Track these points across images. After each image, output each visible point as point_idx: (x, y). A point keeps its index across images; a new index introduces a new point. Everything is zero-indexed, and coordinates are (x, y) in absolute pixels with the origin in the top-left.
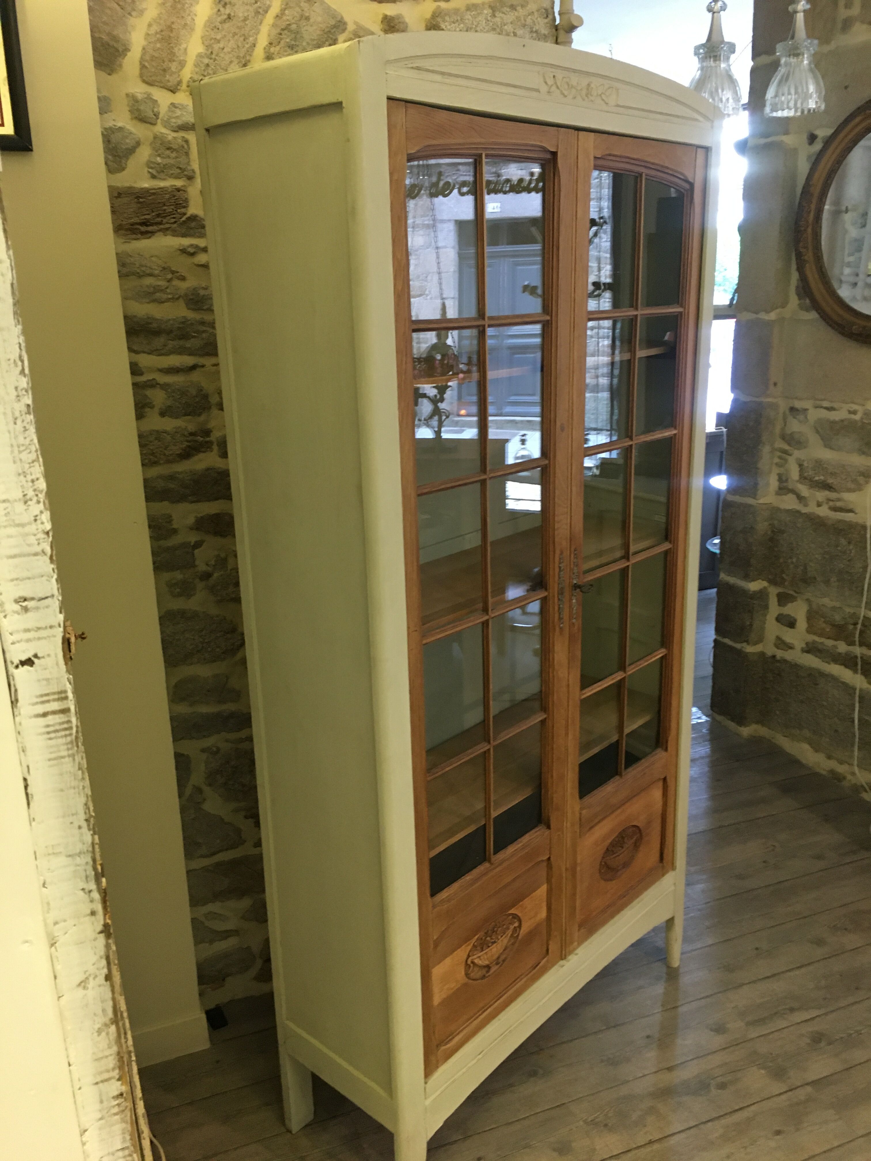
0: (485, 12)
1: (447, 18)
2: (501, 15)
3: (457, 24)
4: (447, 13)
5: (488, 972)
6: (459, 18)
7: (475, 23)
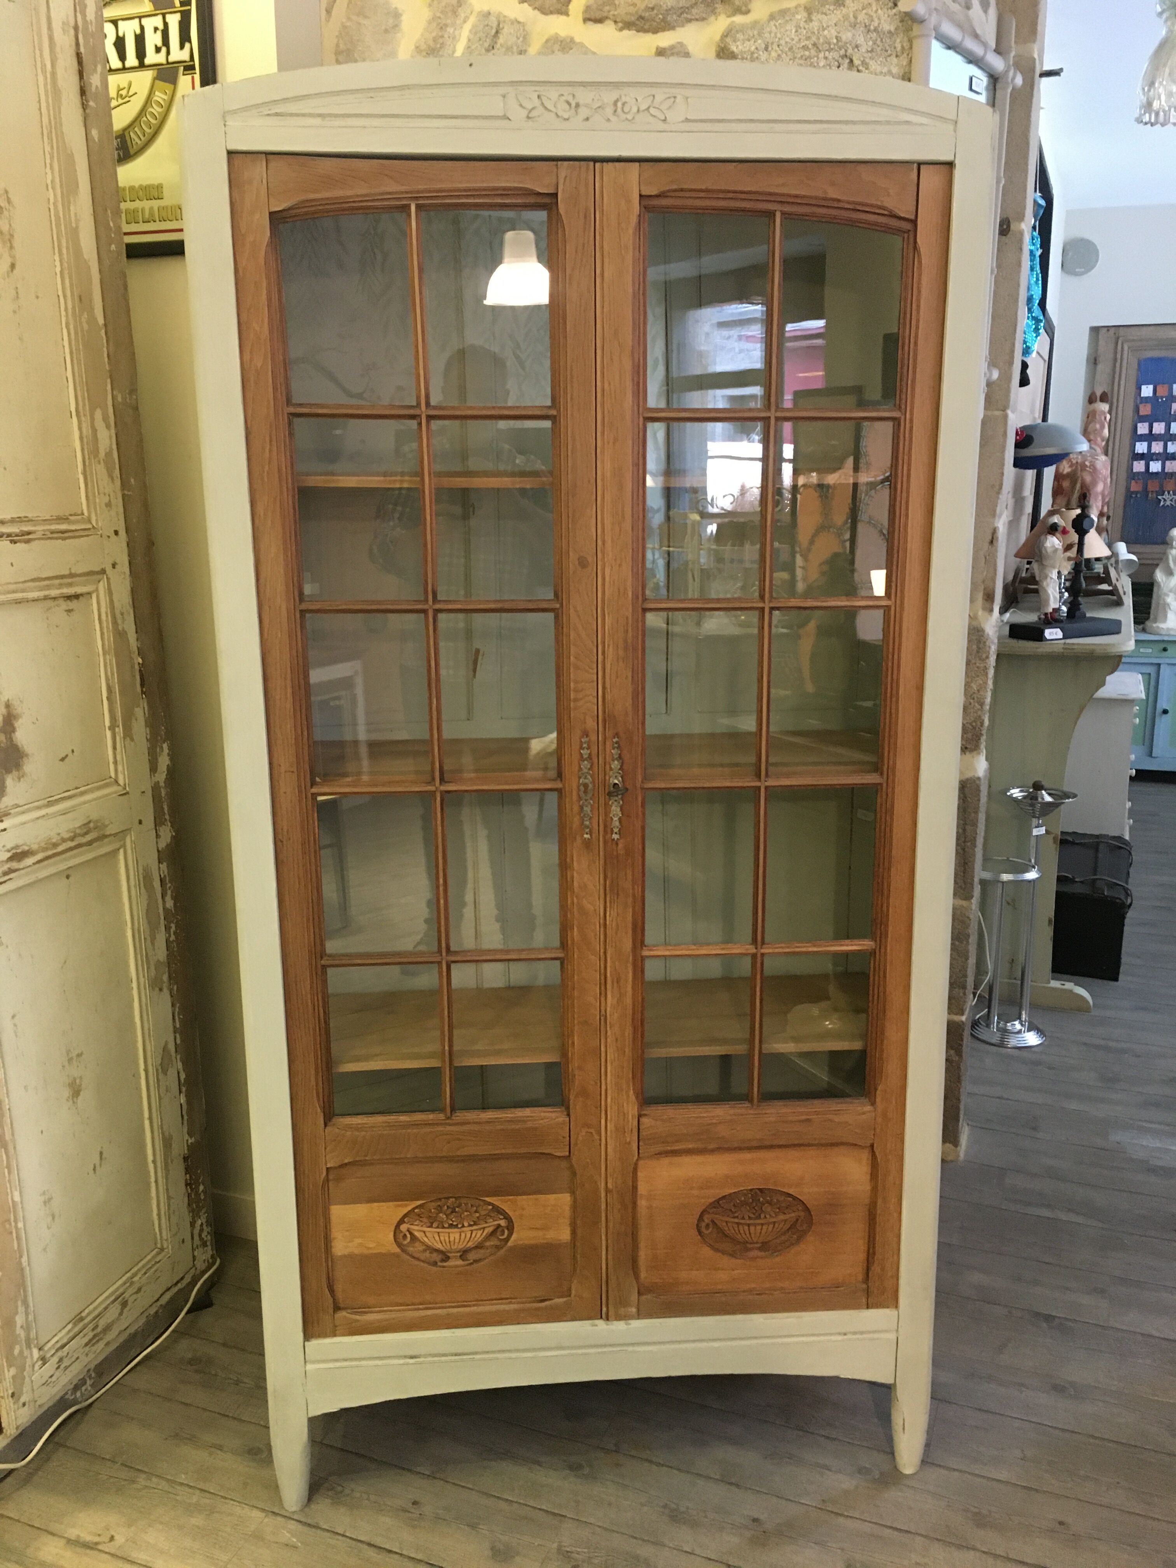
0: (798, 17)
1: (740, 36)
2: (820, 16)
3: (752, 42)
4: (742, 29)
5: (443, 1261)
6: (756, 32)
7: (779, 35)
